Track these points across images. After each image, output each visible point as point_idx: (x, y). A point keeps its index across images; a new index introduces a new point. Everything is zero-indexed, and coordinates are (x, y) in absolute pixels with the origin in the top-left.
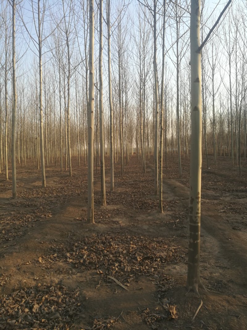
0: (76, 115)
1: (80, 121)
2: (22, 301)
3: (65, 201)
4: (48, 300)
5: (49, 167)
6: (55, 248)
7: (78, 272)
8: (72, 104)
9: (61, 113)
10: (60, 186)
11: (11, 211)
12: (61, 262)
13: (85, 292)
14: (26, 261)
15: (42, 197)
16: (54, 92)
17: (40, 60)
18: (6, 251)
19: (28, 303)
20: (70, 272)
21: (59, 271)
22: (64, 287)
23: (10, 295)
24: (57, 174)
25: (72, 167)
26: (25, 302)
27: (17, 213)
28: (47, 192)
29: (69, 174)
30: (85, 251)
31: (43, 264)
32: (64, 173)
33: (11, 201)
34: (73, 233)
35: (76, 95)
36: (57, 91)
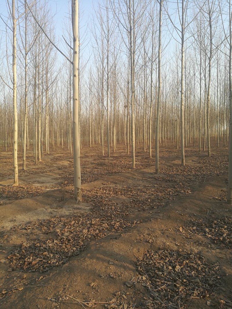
0: (216, 95)
1: (220, 101)
2: (166, 259)
3: (204, 180)
4: (189, 265)
5: (188, 147)
6: (194, 222)
7: (218, 248)
8: (213, 85)
9: (201, 95)
10: (198, 165)
11: (155, 184)
12: (200, 235)
13: (224, 268)
14: (168, 228)
15: (181, 174)
16: (195, 75)
17: (182, 46)
18: (152, 216)
19: (171, 262)
20: (209, 246)
21: (198, 243)
22: (203, 258)
23: (157, 252)
24: (195, 154)
25: (211, 148)
26: (168, 261)
27: (159, 186)
28: (186, 170)
29: (207, 154)
30: (225, 229)
31: (183, 233)
32: (202, 153)
33: (154, 175)
34: (212, 210)
35: (217, 75)
36: (197, 74)
